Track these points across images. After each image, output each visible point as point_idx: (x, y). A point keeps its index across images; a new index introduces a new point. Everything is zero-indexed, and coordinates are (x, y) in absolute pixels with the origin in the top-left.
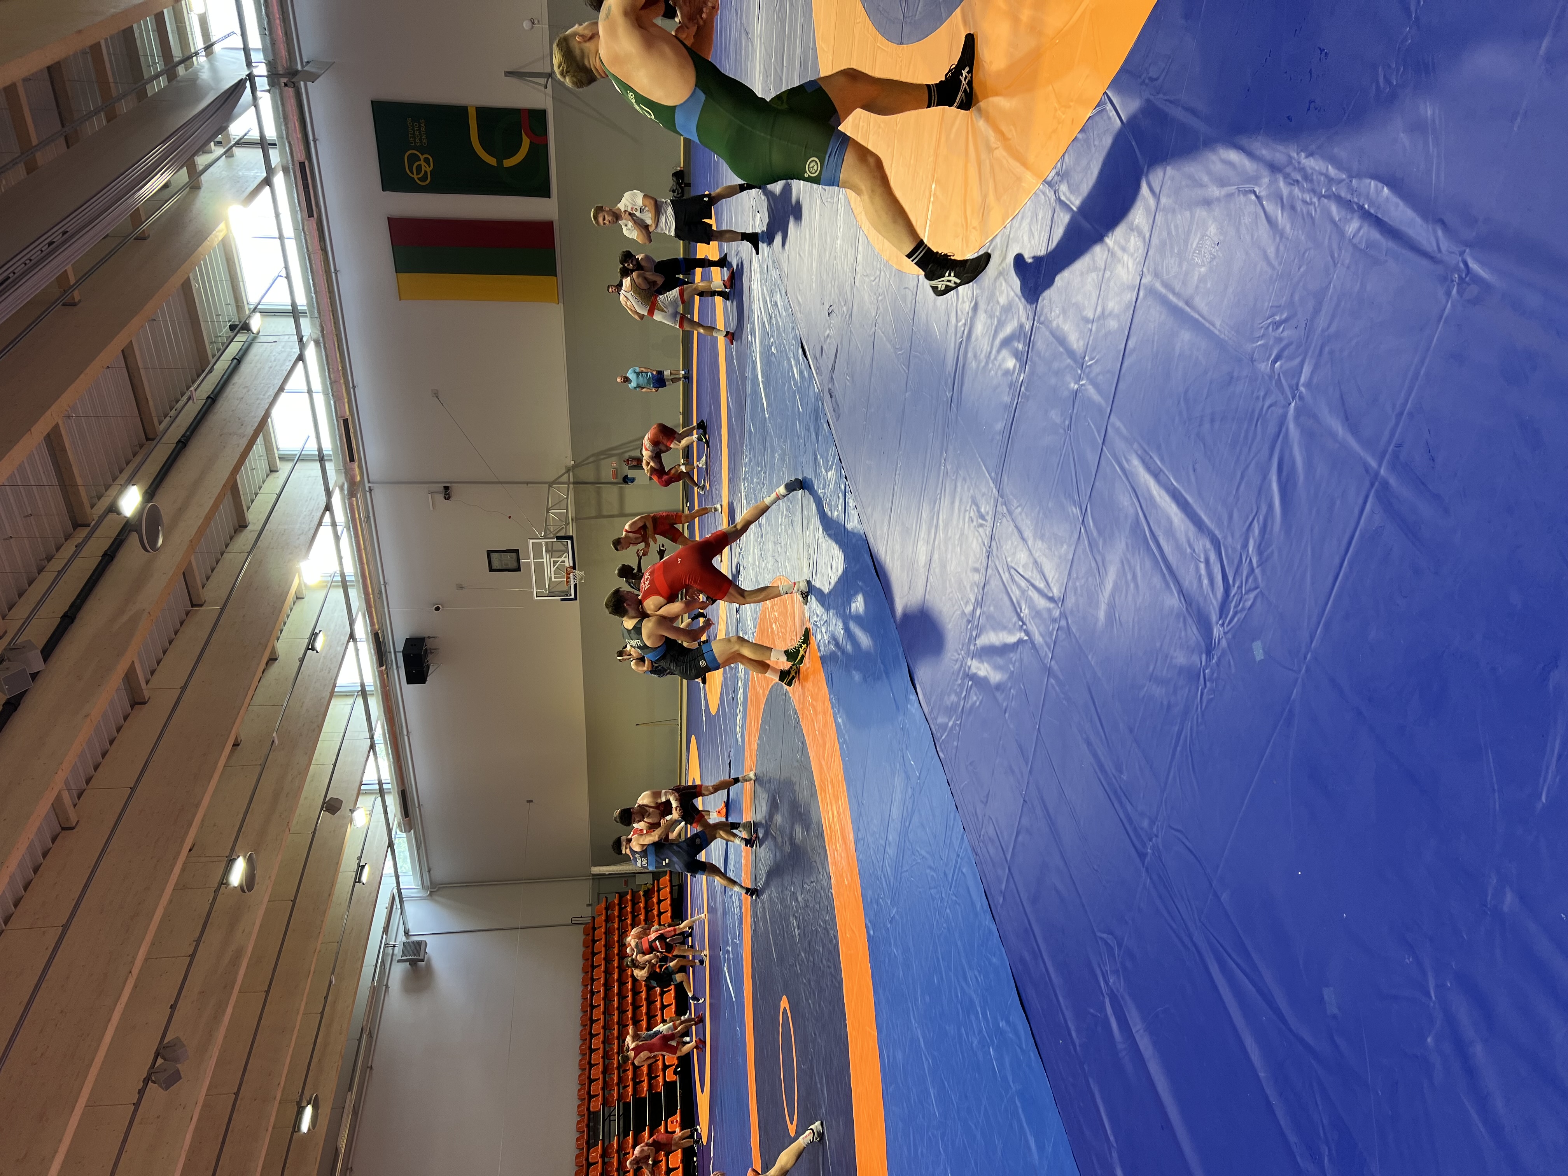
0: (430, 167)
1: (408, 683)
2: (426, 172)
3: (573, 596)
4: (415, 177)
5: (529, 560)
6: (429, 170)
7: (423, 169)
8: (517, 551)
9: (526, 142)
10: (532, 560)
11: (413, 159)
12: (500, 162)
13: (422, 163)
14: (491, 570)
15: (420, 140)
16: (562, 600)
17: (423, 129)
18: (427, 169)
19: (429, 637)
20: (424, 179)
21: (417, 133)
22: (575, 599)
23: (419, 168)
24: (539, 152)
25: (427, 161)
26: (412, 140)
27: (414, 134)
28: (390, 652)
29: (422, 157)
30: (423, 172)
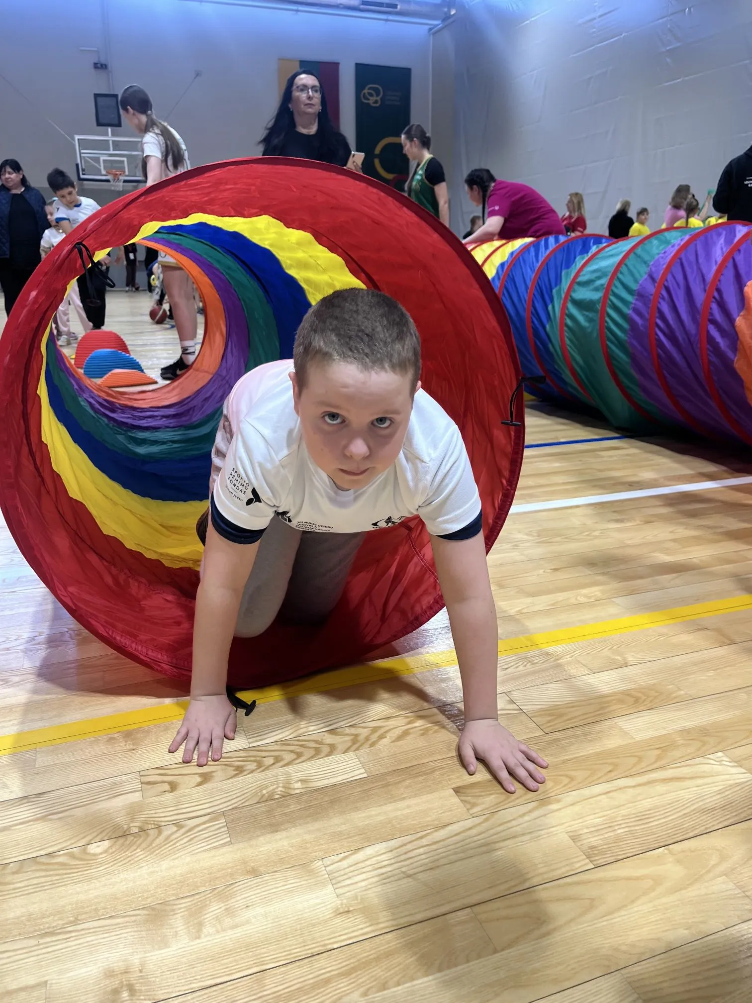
0: (373, 103)
3: (81, 176)
4: (366, 91)
7: (371, 98)
8: (120, 125)
9: (388, 176)
10: (110, 138)
11: (377, 92)
12: (377, 156)
13: (375, 98)
14: (96, 96)
15: (389, 100)
16: (77, 165)
18: (371, 101)
20: (365, 97)
21: (393, 98)
23: (371, 95)
25: (376, 102)
26: (389, 93)
27: (392, 95)
30: (369, 97)
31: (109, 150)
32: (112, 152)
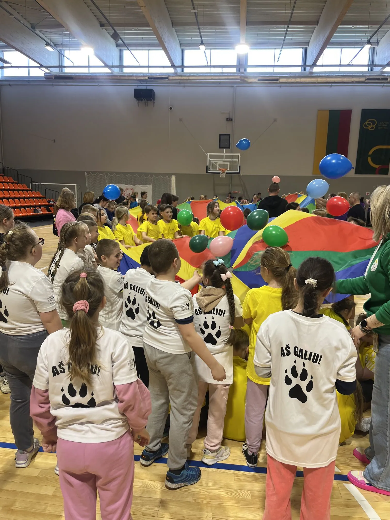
0: (370, 129)
1: (135, 89)
2: (368, 127)
3: (208, 171)
4: (367, 123)
5: (224, 153)
6: (369, 128)
7: (369, 126)
8: (229, 148)
9: (377, 166)
10: (224, 154)
11: (374, 123)
12: (370, 156)
13: (372, 126)
14: (220, 135)
15: (380, 126)
16: (207, 166)
17: (384, 128)
18: (369, 127)
19: (154, 103)
20: (366, 126)
21: (383, 125)
22: (207, 172)
23: (370, 124)
24: (372, 171)
25: (372, 128)
26: (381, 123)
27: (383, 124)
28: (146, 83)
29: (374, 126)
30: (368, 126)
31: (223, 159)
32: (224, 160)
